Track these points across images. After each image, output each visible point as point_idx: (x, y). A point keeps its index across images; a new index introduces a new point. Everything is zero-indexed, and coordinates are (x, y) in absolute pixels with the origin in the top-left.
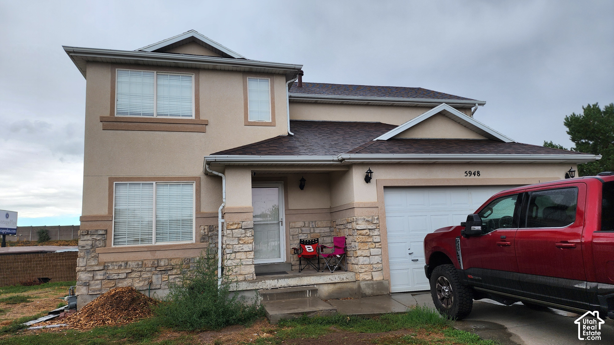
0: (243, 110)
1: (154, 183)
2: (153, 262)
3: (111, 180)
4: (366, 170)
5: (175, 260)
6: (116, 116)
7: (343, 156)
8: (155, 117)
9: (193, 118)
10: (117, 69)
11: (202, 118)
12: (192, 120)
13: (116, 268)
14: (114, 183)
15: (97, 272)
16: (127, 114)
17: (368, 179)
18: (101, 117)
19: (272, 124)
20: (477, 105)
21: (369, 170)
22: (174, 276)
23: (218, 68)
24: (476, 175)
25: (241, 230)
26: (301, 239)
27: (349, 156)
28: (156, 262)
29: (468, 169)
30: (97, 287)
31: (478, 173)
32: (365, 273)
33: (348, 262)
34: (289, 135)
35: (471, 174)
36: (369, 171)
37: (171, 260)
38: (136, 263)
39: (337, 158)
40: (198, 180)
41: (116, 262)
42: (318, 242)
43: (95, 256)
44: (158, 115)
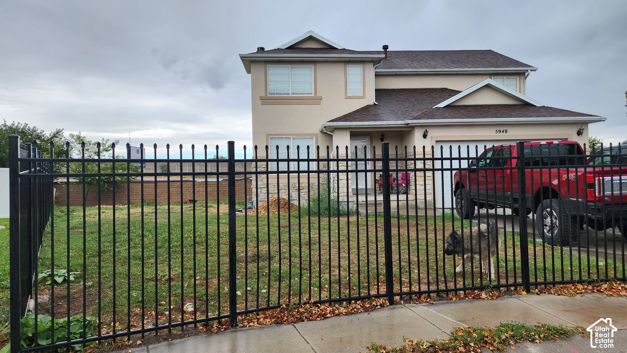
0: (344, 89)
1: (291, 137)
2: (292, 184)
3: (268, 135)
4: (424, 130)
5: (304, 184)
6: (268, 96)
7: (407, 122)
8: (291, 95)
9: (313, 95)
10: (268, 65)
11: (319, 95)
12: (312, 96)
13: (272, 187)
14: (269, 137)
15: (263, 188)
16: (274, 94)
17: (425, 136)
18: (260, 97)
19: (363, 97)
20: (529, 71)
21: (427, 130)
22: (304, 193)
23: (328, 60)
24: (504, 132)
25: (343, 167)
26: (380, 174)
27: (412, 122)
28: (294, 185)
29: (498, 129)
30: (263, 197)
31: (506, 131)
32: (420, 195)
33: (410, 189)
34: (375, 104)
35: (500, 132)
36: (425, 131)
37: (302, 184)
38: (283, 185)
39: (404, 123)
40: (316, 135)
41: (272, 183)
42: (392, 176)
43: (261, 179)
44: (292, 94)
